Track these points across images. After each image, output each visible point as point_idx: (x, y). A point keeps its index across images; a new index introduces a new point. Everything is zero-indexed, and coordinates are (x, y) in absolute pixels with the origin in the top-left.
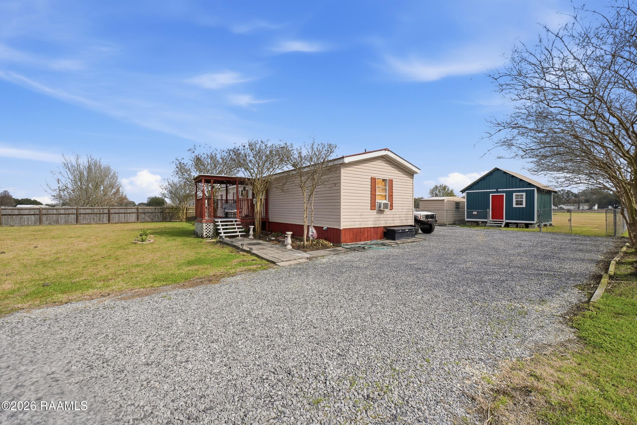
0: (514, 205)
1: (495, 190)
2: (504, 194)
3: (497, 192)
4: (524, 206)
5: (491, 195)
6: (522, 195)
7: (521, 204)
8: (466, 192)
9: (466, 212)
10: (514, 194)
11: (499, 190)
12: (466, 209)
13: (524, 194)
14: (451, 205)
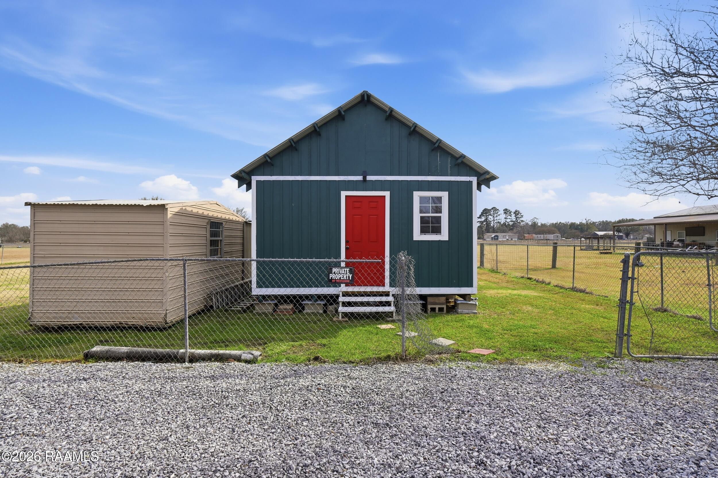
0: (417, 236)
1: (360, 178)
2: (387, 194)
3: (365, 185)
4: (444, 236)
5: (344, 194)
6: (439, 199)
7: (437, 230)
8: (254, 179)
9: (254, 265)
10: (417, 195)
11: (369, 178)
12: (254, 255)
13: (445, 195)
14: (196, 231)
